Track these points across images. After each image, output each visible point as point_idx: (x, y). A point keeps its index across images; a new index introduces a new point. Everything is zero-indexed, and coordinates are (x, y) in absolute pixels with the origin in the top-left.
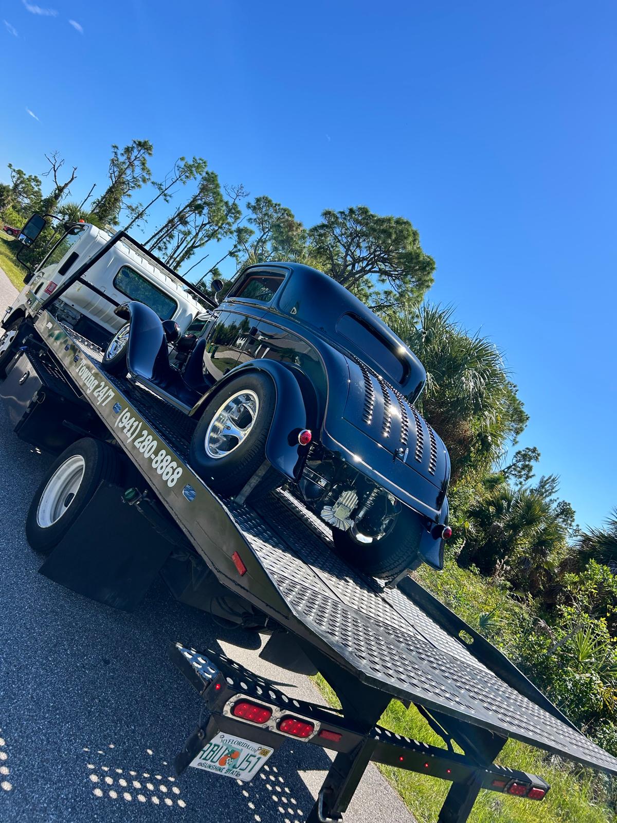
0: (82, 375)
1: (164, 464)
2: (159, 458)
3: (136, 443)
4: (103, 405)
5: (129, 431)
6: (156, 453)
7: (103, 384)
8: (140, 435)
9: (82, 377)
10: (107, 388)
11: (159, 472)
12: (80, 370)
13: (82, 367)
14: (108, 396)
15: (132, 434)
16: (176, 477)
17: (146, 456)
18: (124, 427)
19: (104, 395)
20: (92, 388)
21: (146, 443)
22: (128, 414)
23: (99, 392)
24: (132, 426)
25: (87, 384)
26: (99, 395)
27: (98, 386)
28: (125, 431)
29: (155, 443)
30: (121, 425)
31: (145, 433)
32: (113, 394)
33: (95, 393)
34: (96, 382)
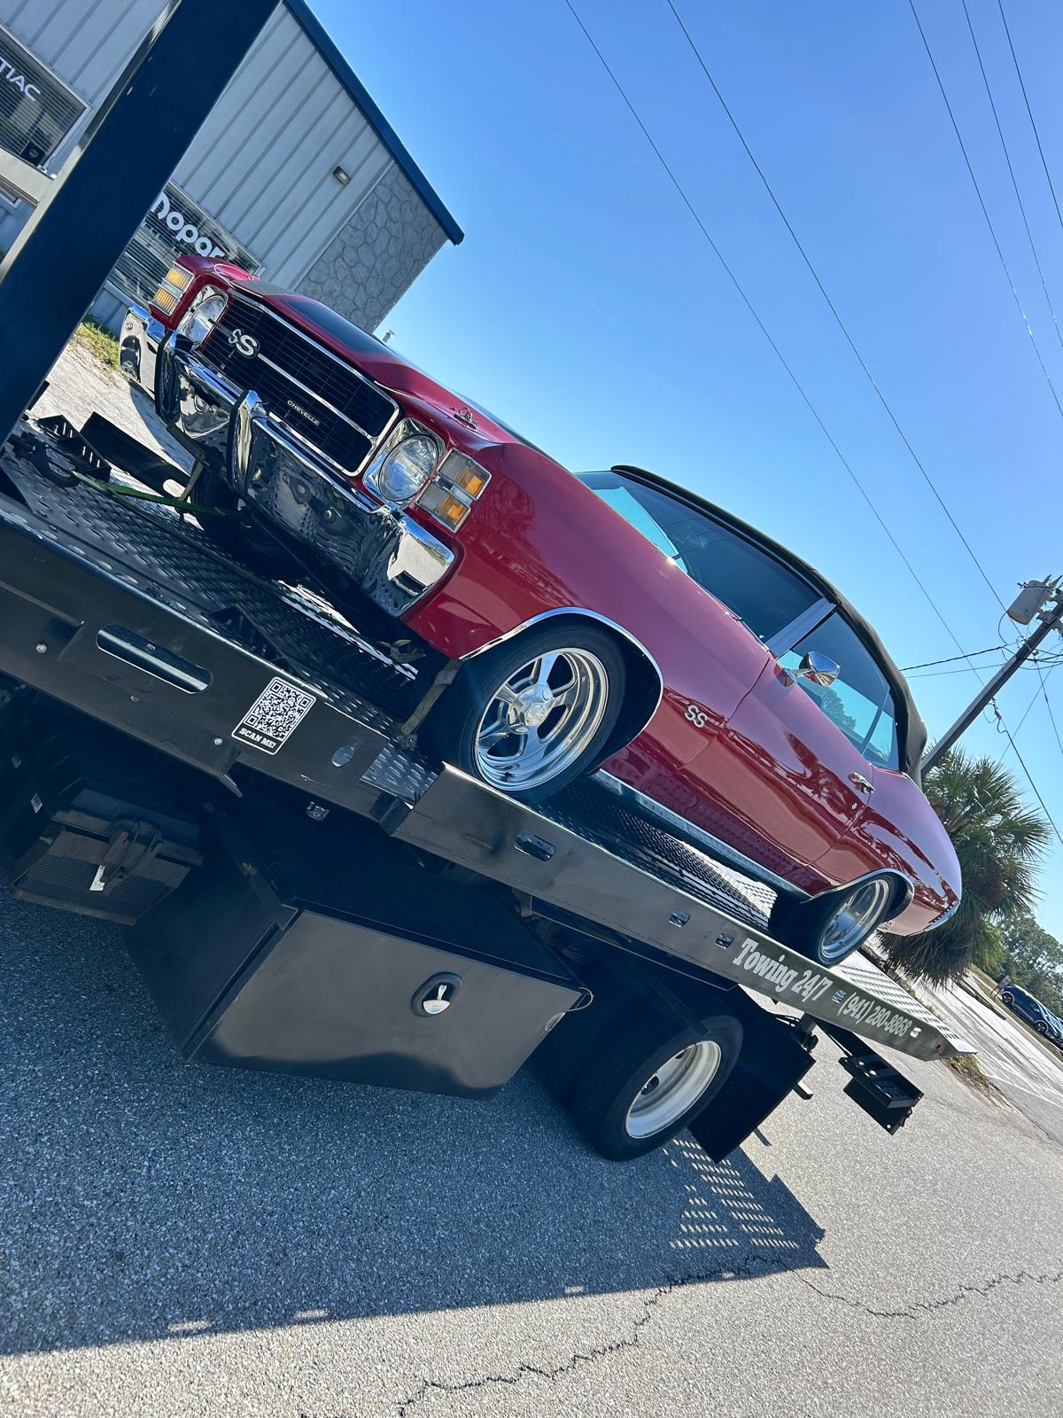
0: (753, 968)
1: (897, 1024)
2: (893, 1021)
3: (867, 1021)
5: (857, 1013)
6: (889, 1020)
8: (872, 1012)
9: (753, 971)
10: (818, 976)
11: (891, 1031)
12: (744, 960)
13: (749, 953)
14: (822, 987)
15: (862, 1015)
16: (907, 1027)
17: (878, 1026)
18: (852, 1012)
19: (813, 987)
20: (785, 984)
21: (879, 1016)
22: (857, 998)
23: (803, 985)
24: (862, 1008)
25: (773, 980)
26: (803, 990)
27: (796, 980)
28: (852, 1015)
29: (889, 1013)
30: (846, 1012)
31: (878, 1008)
33: (796, 989)
34: (794, 974)
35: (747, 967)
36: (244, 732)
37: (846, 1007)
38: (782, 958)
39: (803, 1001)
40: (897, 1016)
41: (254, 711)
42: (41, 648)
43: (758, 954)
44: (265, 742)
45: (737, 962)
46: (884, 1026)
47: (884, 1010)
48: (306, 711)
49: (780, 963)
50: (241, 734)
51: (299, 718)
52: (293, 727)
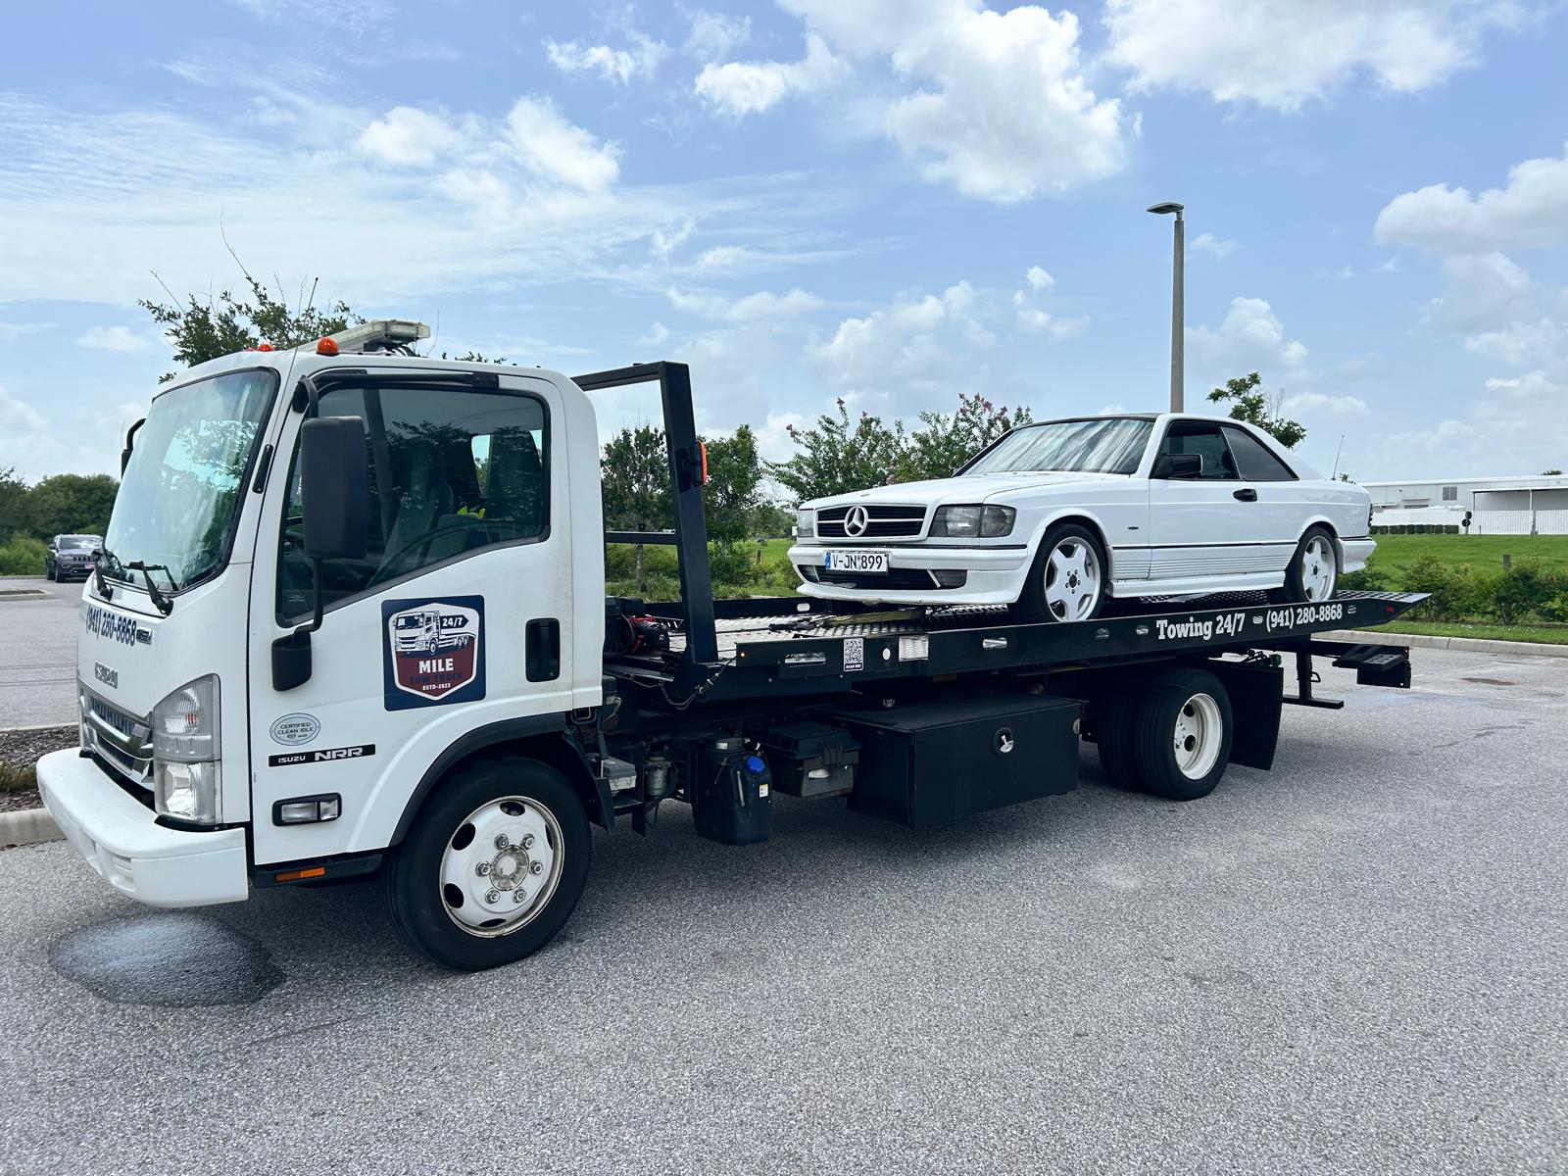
0: (1177, 635)
1: (1328, 612)
2: (1322, 613)
3: (1298, 622)
4: (1240, 630)
5: (1285, 622)
6: (1318, 613)
7: (1220, 618)
8: (1296, 615)
9: (1180, 636)
10: (1229, 616)
11: (1327, 619)
12: (1166, 634)
13: (1166, 629)
14: (1238, 621)
15: (1290, 621)
16: (1340, 611)
17: (1312, 621)
18: (1279, 623)
19: (1232, 623)
20: (1210, 632)
21: (1306, 615)
22: (1275, 613)
23: (1223, 626)
24: (1285, 617)
25: (1196, 634)
26: (1226, 629)
27: (1215, 625)
28: (1282, 625)
29: (1312, 609)
30: (1274, 626)
31: (1299, 610)
32: (1243, 615)
33: (1218, 632)
34: (1210, 624)
35: (1171, 637)
36: (847, 667)
37: (1271, 623)
38: (1192, 619)
39: (1232, 635)
40: (1322, 607)
41: (845, 657)
42: (770, 680)
43: (1172, 626)
44: (859, 666)
45: (1162, 637)
46: (1317, 620)
47: (1306, 609)
48: (862, 645)
49: (1194, 622)
50: (848, 668)
51: (861, 649)
52: (862, 654)
